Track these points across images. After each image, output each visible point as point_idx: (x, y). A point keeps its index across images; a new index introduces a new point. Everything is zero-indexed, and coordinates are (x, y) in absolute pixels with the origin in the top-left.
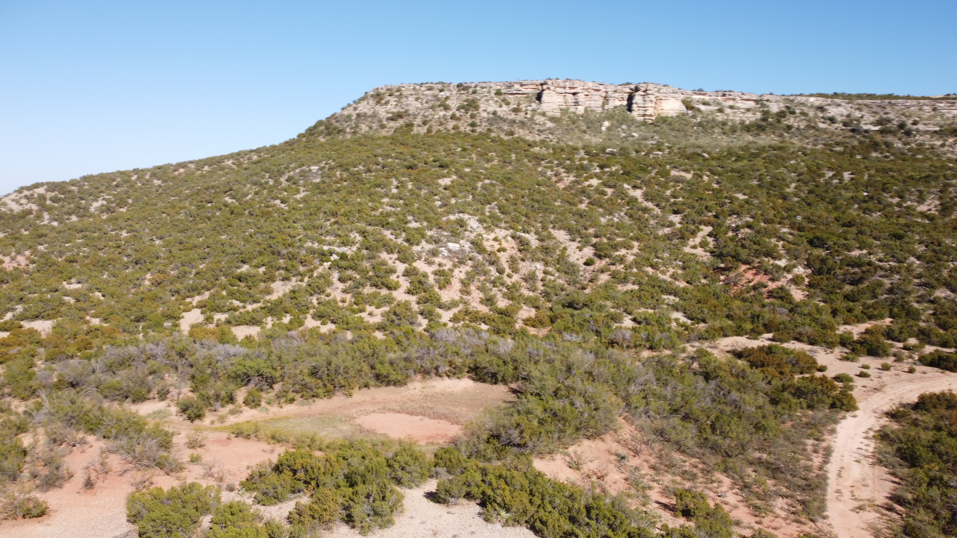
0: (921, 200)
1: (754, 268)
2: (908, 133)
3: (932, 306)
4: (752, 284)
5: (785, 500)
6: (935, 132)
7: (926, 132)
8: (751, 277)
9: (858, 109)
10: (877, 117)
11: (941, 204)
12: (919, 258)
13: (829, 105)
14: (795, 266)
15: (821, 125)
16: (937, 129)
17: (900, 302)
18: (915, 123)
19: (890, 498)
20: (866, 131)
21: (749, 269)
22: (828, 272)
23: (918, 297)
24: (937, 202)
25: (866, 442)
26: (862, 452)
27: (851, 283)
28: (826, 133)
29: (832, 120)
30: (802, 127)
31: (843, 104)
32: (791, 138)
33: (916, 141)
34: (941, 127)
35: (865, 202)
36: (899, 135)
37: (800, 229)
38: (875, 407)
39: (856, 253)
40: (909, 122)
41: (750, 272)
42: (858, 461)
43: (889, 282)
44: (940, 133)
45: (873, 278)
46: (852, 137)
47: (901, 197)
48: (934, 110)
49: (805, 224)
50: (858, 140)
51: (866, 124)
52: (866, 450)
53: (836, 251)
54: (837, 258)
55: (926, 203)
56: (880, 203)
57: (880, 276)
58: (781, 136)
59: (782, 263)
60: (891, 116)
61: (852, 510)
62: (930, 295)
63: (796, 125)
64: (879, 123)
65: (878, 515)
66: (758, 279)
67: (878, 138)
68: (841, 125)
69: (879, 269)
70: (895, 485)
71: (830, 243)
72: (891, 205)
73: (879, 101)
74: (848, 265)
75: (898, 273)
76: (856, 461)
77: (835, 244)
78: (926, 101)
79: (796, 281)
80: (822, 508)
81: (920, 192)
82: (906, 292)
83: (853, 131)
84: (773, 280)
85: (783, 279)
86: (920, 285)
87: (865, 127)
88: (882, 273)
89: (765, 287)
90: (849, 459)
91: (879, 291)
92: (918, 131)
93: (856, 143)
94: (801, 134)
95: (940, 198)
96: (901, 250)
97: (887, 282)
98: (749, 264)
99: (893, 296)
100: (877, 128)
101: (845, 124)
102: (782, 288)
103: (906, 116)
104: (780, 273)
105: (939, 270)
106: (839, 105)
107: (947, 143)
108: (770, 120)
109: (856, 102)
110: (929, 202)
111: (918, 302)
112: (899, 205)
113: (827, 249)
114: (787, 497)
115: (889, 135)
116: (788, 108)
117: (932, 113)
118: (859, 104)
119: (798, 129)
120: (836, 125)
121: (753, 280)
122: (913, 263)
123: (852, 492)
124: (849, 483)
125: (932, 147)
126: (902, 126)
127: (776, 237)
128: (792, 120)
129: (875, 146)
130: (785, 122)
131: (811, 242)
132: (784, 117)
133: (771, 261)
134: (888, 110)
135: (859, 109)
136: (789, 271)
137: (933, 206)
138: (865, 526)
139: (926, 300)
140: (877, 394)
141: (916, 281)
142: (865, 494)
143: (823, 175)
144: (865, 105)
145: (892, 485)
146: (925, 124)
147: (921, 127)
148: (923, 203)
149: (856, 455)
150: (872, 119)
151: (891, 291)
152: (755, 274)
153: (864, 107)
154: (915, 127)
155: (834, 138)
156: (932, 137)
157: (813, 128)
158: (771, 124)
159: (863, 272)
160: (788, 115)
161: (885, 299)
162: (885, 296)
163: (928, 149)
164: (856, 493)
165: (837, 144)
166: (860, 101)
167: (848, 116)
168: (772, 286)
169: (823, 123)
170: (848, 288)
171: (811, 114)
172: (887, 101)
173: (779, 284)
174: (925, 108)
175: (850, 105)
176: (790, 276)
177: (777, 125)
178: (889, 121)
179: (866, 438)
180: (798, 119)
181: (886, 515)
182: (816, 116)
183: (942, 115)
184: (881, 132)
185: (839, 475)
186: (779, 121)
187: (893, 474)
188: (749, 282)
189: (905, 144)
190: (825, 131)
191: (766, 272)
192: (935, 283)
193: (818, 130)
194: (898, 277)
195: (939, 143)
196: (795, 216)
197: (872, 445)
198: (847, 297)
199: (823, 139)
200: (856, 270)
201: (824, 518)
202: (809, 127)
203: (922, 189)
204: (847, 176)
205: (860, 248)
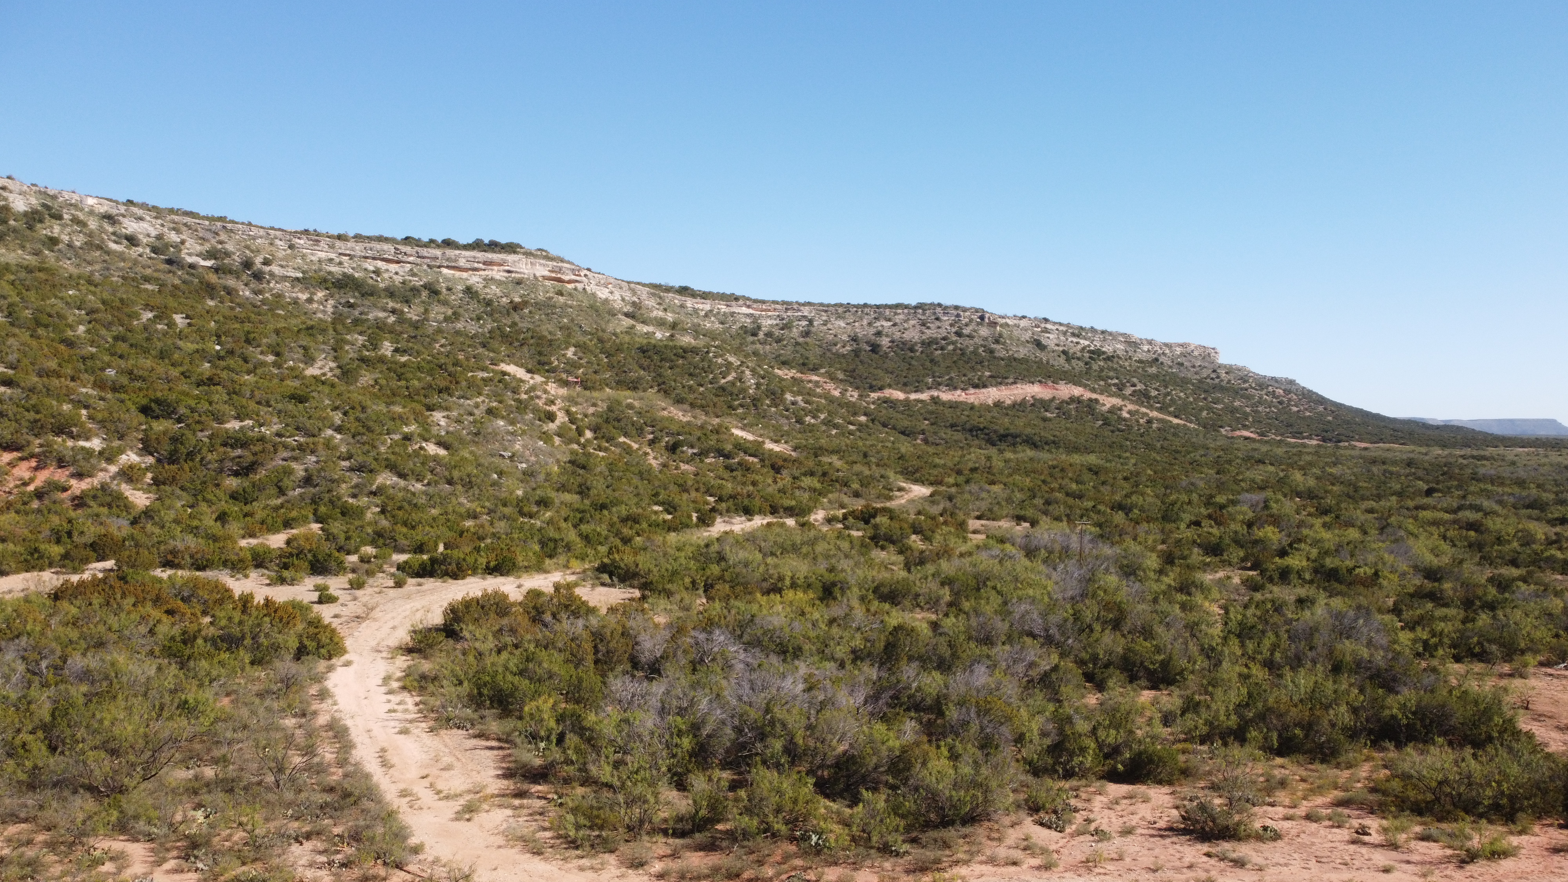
0: (309, 360)
1: (32, 456)
2: (258, 276)
3: (377, 500)
4: (31, 488)
5: (308, 845)
6: (298, 279)
7: (285, 278)
8: (27, 475)
9: (174, 229)
10: (207, 247)
11: (339, 367)
12: (339, 429)
13: (124, 216)
14: (121, 451)
15: (113, 246)
16: (300, 275)
17: (327, 496)
18: (266, 262)
19: (505, 776)
20: (192, 266)
21: (22, 459)
22: (190, 456)
23: (352, 487)
24: (333, 365)
25: (393, 698)
26: (399, 715)
27: (236, 474)
28: (124, 260)
29: (132, 240)
30: (78, 244)
31: (148, 218)
32: (58, 260)
33: (271, 290)
34: (303, 272)
35: (220, 358)
36: (244, 277)
37: (116, 388)
38: (373, 643)
39: (233, 425)
40: (258, 260)
41: (25, 465)
42: (404, 732)
43: (302, 467)
44: (303, 282)
45: (274, 463)
46: (170, 272)
47: (277, 354)
48: (291, 247)
49: (124, 380)
50: (180, 278)
51: (190, 255)
52: (406, 711)
53: (198, 422)
54: (200, 434)
55: (316, 366)
56: (246, 361)
57: (284, 460)
58: (37, 253)
59: (96, 444)
60: (230, 247)
61: (457, 819)
62: (372, 485)
63: (65, 238)
64: (211, 254)
65: (509, 812)
66: (42, 477)
67: (213, 278)
68: (148, 250)
69: (280, 448)
70: (495, 752)
71: (182, 410)
72: (263, 364)
73: (207, 223)
74: (225, 445)
75: (313, 452)
76: (401, 732)
77: (193, 410)
78: (278, 233)
79: (129, 475)
80: (400, 835)
81: (305, 348)
82: (333, 481)
83: (170, 262)
84: (80, 476)
85: (101, 474)
86: (351, 469)
87: (190, 260)
88: (285, 454)
89: (65, 489)
90: (386, 734)
91: (286, 482)
92: (272, 274)
93: (177, 282)
94: (77, 255)
95: (336, 359)
96: (310, 418)
97: (299, 470)
98: (18, 449)
99: (312, 490)
100: (209, 263)
101: (155, 250)
102: (104, 487)
103: (252, 251)
104: (93, 461)
105: (375, 447)
106: (141, 219)
107: (316, 298)
108: (12, 222)
109: (169, 218)
110: (319, 364)
111: (354, 496)
112: (276, 365)
113: (179, 421)
114: (308, 836)
115: (228, 276)
116: (44, 205)
117: (289, 251)
118: (174, 223)
119: (70, 246)
120: (140, 250)
121: (32, 480)
122: (332, 437)
123: (431, 785)
124: (414, 773)
125: (295, 302)
126: (247, 264)
127: (72, 401)
128: (57, 229)
129: (210, 290)
130: (43, 231)
131: (145, 410)
132: (41, 221)
133: (70, 443)
134: (223, 237)
135: (178, 231)
136: (110, 460)
137: (327, 369)
138: (500, 840)
139: (366, 491)
140: (364, 625)
141: (346, 464)
142: (456, 782)
143: (137, 316)
144: (185, 225)
145: (489, 753)
146: (282, 266)
147: (275, 269)
148: (312, 365)
149: (393, 724)
150: (198, 248)
151: (308, 481)
152: (36, 469)
153: (185, 229)
154: (267, 269)
155: (139, 269)
156: (293, 287)
157: (99, 247)
158: (15, 231)
159: (254, 454)
160: (48, 220)
161: (301, 495)
162: (298, 491)
163: (289, 304)
164: (440, 786)
165: (147, 279)
166: (176, 218)
167: (159, 237)
168: (78, 486)
169: (116, 242)
170: (232, 483)
171: (93, 224)
172: (219, 224)
173: (96, 481)
174: (278, 242)
175: (159, 221)
176: (113, 469)
177: (28, 232)
178: (227, 254)
179: (390, 692)
180: (68, 230)
181: (521, 807)
182: (102, 230)
183: (303, 257)
184: (216, 270)
185: (385, 764)
186: (31, 228)
187: (480, 736)
188: (25, 484)
189: (256, 293)
190: (121, 257)
191: (61, 463)
192: (374, 465)
193: (108, 252)
194: (314, 459)
195: (303, 296)
196: (103, 369)
197: (410, 701)
198: (234, 496)
199: (121, 269)
200: (239, 452)
201: (416, 850)
202: (90, 245)
203: (304, 343)
204: (179, 319)
205: (239, 418)
